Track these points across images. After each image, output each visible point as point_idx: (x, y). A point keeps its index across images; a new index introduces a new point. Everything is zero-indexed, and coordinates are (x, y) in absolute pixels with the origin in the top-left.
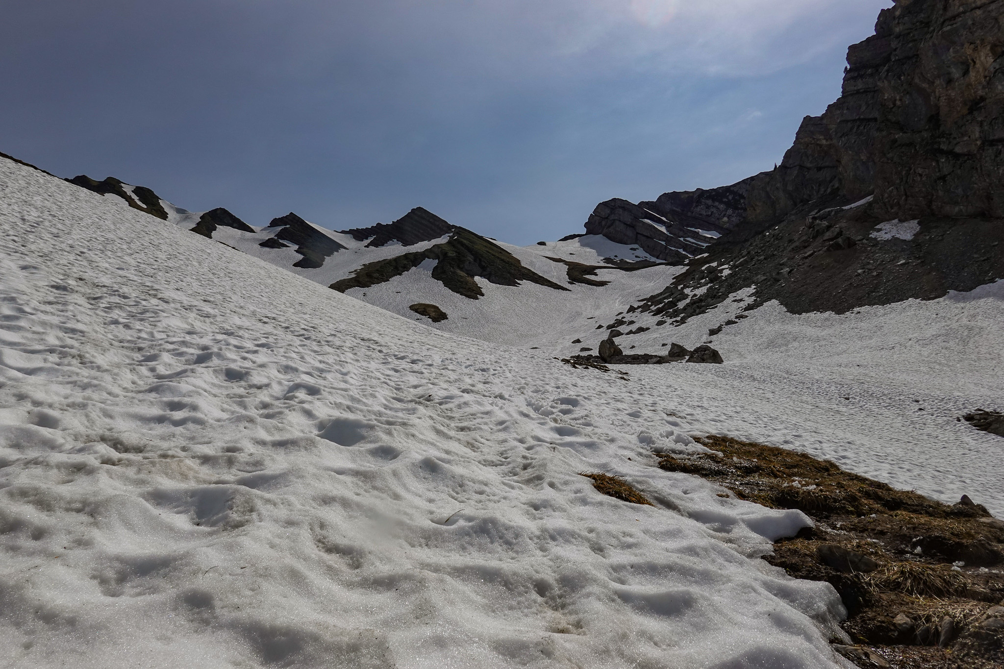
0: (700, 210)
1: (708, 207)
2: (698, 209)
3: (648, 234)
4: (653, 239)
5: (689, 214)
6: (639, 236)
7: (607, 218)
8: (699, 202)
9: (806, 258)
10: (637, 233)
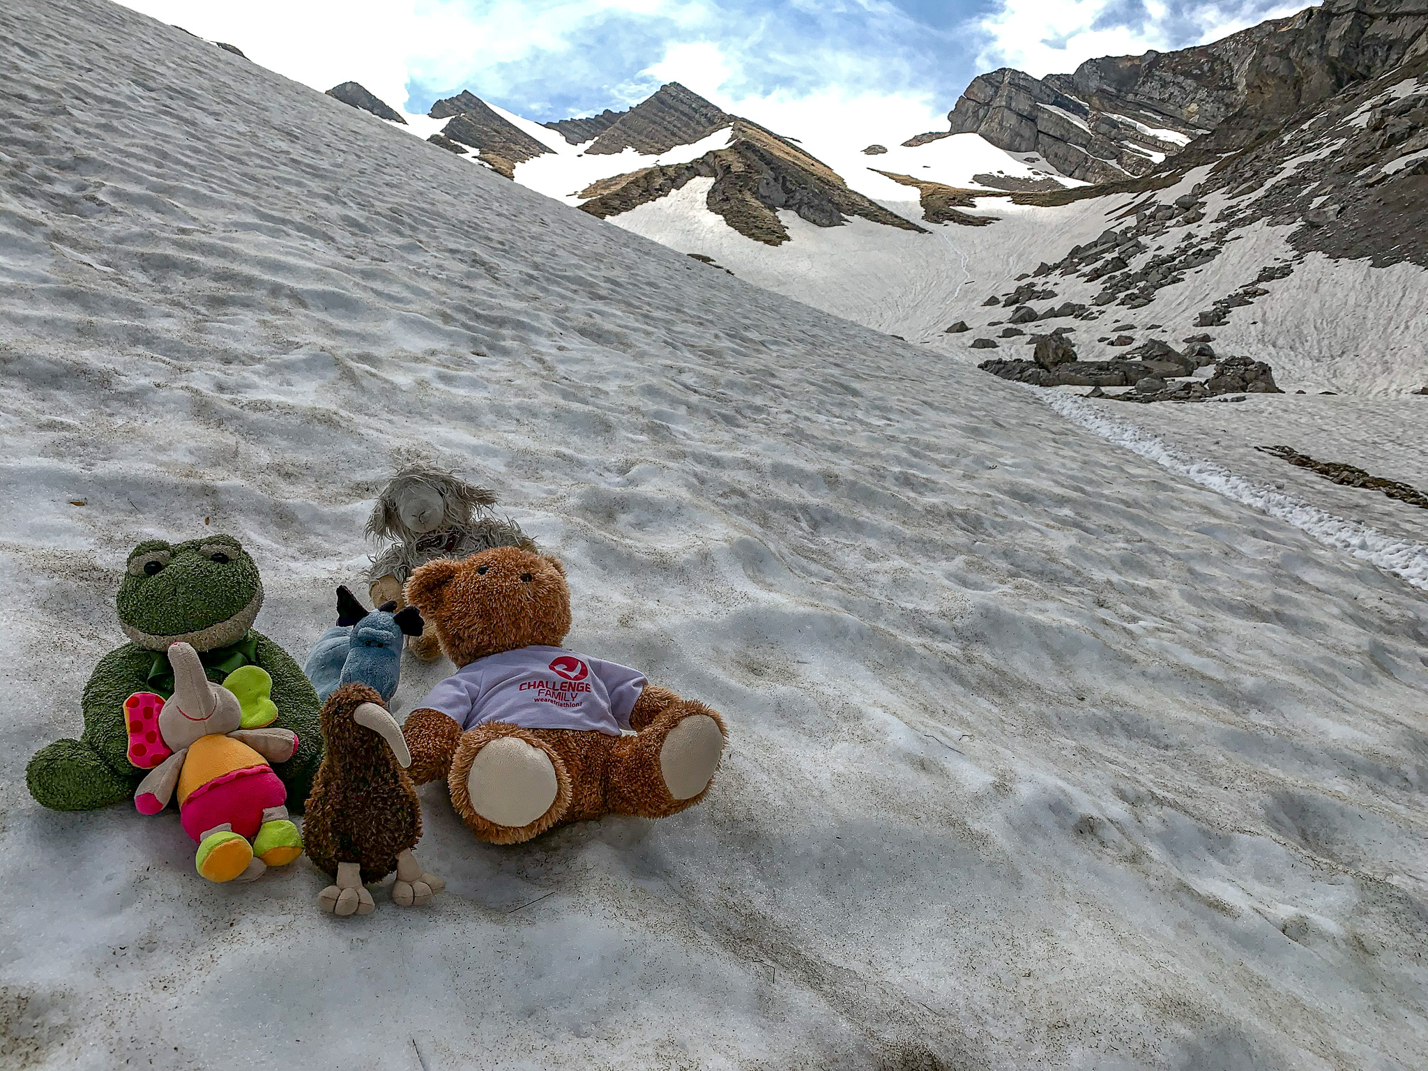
0: (1151, 89)
1: (1164, 85)
2: (1147, 88)
3: (1058, 134)
4: (1066, 142)
5: (1130, 97)
6: (1041, 135)
7: (988, 104)
8: (1149, 75)
9: (1372, 185)
10: (1039, 131)
